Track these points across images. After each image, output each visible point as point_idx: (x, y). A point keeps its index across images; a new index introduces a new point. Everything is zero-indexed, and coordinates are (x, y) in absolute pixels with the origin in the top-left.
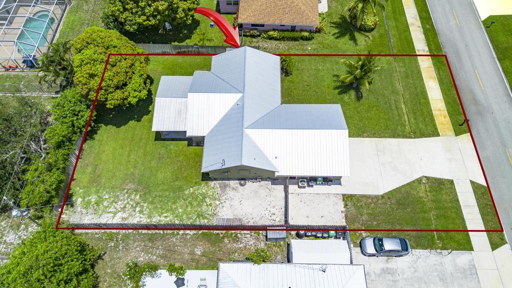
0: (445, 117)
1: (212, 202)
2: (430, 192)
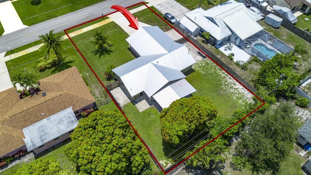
0: (102, 22)
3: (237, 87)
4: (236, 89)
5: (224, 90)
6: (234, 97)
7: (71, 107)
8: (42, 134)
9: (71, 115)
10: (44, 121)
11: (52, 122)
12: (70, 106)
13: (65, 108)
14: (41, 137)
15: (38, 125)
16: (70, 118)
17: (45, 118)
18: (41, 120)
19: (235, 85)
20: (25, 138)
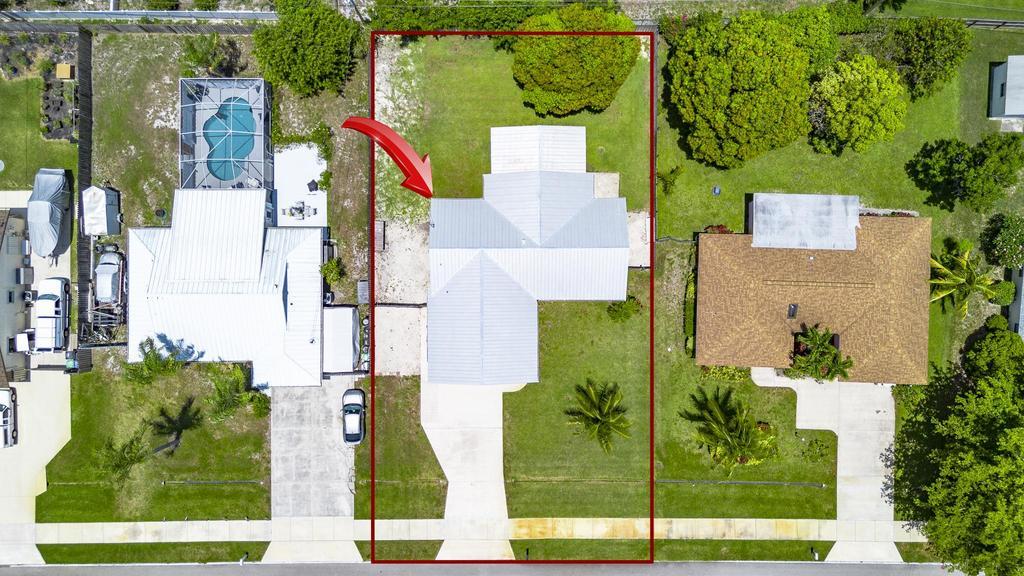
0: (541, 533)
1: (408, 215)
2: (429, 487)
3: (386, 101)
4: (392, 99)
5: (418, 114)
6: (413, 84)
7: (752, 245)
8: (824, 217)
9: (761, 227)
10: (813, 245)
11: (800, 234)
12: (754, 250)
13: (766, 251)
14: (829, 213)
15: (826, 244)
16: (765, 222)
17: (809, 250)
18: (818, 250)
19: (384, 110)
20: (857, 229)
